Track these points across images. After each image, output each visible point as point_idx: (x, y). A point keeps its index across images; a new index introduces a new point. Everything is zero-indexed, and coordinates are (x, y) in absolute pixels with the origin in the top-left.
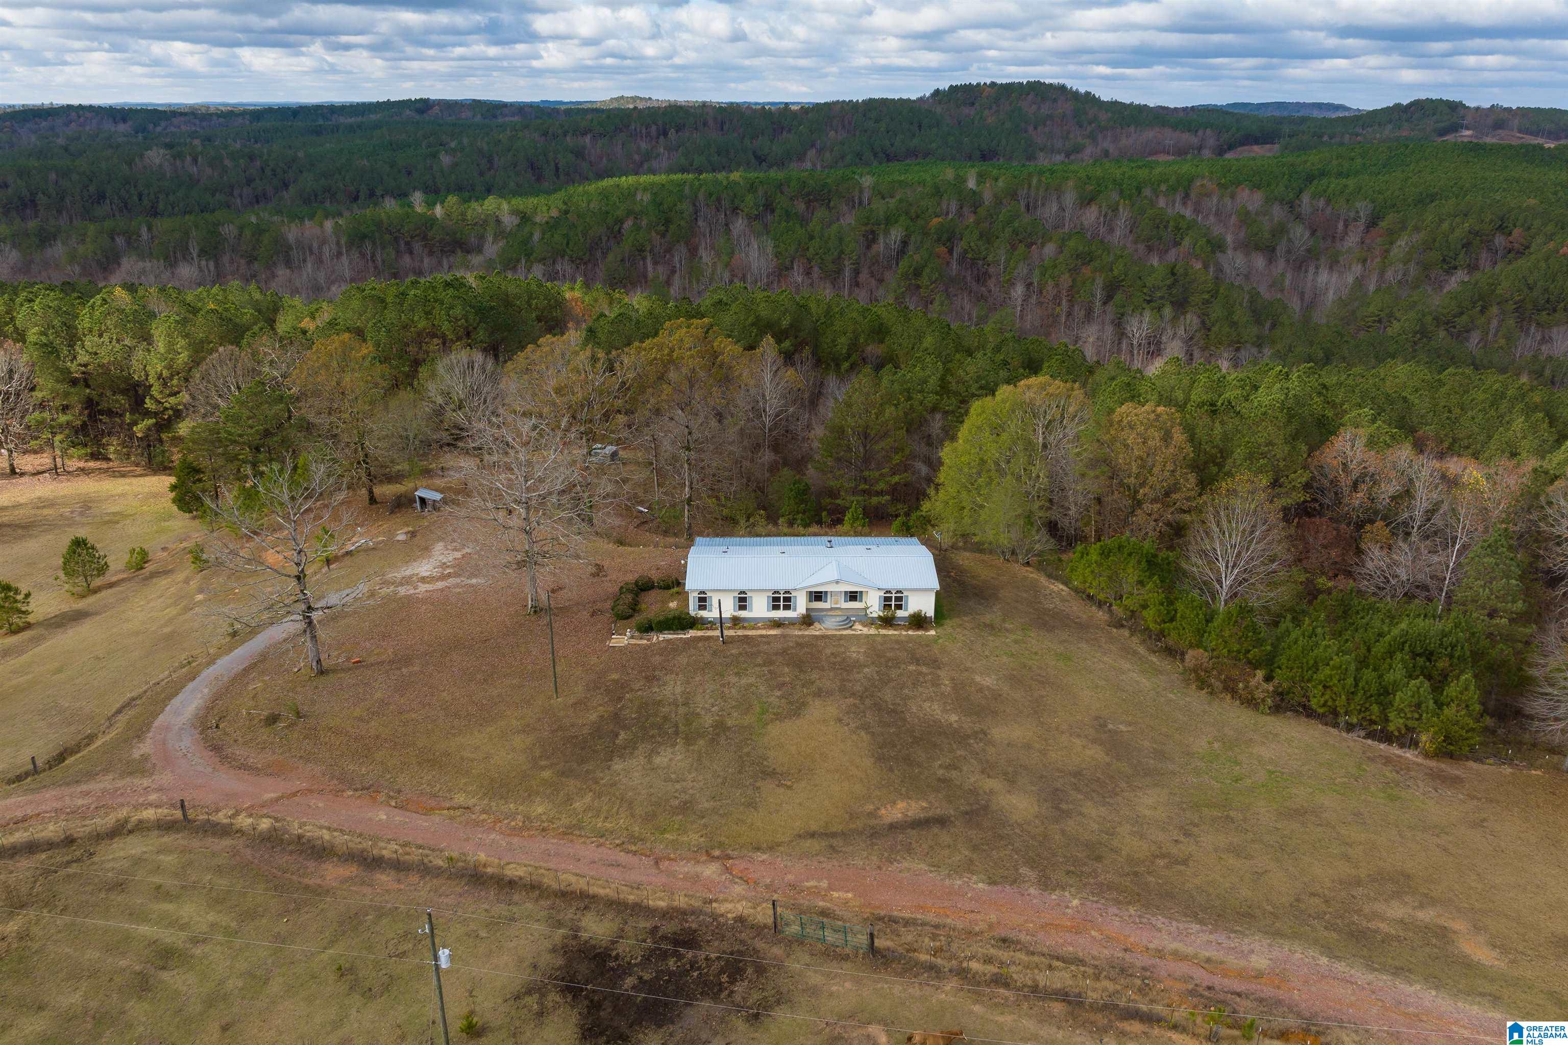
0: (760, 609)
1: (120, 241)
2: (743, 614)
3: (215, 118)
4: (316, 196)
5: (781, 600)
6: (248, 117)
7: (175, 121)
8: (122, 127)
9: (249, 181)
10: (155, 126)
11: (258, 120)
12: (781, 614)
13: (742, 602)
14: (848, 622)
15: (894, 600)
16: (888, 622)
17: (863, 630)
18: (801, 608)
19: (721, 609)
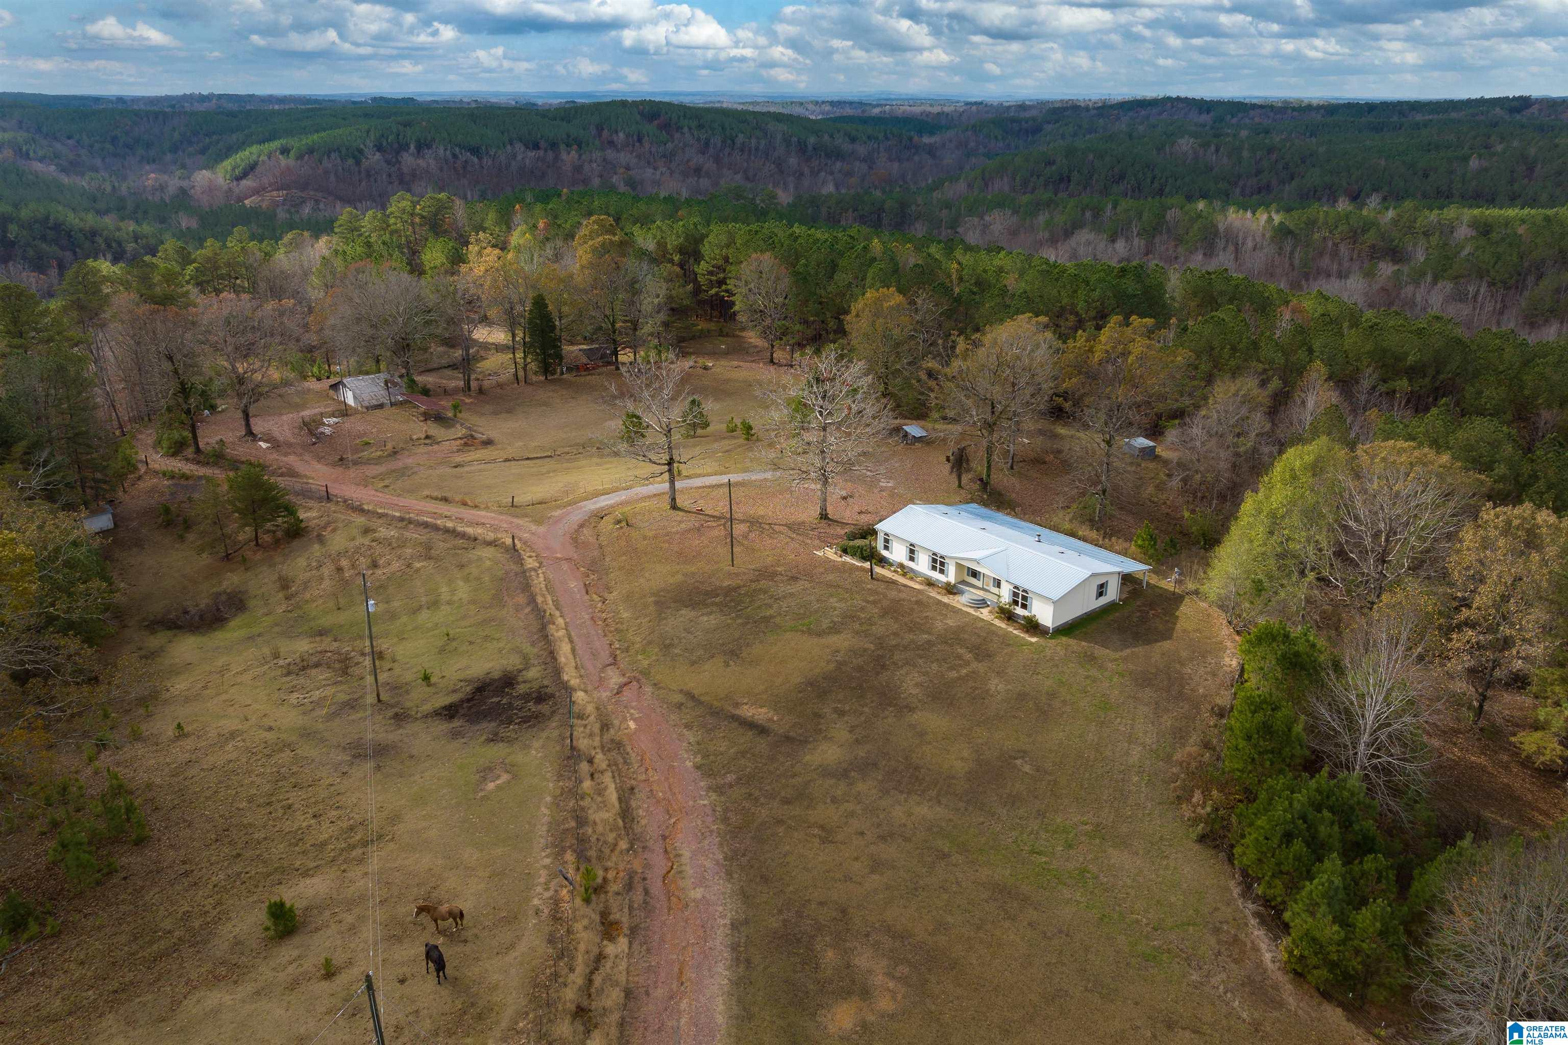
0: (922, 565)
1: (1088, 214)
2: (911, 564)
3: (1290, 111)
4: (1315, 191)
5: (938, 563)
6: (1322, 111)
7: (1252, 113)
8: (1204, 118)
9: (1258, 172)
10: (1233, 117)
11: (1332, 114)
12: (936, 575)
13: (912, 554)
14: (983, 603)
15: (1021, 597)
16: (1008, 615)
17: (985, 614)
18: (951, 576)
19: (897, 554)
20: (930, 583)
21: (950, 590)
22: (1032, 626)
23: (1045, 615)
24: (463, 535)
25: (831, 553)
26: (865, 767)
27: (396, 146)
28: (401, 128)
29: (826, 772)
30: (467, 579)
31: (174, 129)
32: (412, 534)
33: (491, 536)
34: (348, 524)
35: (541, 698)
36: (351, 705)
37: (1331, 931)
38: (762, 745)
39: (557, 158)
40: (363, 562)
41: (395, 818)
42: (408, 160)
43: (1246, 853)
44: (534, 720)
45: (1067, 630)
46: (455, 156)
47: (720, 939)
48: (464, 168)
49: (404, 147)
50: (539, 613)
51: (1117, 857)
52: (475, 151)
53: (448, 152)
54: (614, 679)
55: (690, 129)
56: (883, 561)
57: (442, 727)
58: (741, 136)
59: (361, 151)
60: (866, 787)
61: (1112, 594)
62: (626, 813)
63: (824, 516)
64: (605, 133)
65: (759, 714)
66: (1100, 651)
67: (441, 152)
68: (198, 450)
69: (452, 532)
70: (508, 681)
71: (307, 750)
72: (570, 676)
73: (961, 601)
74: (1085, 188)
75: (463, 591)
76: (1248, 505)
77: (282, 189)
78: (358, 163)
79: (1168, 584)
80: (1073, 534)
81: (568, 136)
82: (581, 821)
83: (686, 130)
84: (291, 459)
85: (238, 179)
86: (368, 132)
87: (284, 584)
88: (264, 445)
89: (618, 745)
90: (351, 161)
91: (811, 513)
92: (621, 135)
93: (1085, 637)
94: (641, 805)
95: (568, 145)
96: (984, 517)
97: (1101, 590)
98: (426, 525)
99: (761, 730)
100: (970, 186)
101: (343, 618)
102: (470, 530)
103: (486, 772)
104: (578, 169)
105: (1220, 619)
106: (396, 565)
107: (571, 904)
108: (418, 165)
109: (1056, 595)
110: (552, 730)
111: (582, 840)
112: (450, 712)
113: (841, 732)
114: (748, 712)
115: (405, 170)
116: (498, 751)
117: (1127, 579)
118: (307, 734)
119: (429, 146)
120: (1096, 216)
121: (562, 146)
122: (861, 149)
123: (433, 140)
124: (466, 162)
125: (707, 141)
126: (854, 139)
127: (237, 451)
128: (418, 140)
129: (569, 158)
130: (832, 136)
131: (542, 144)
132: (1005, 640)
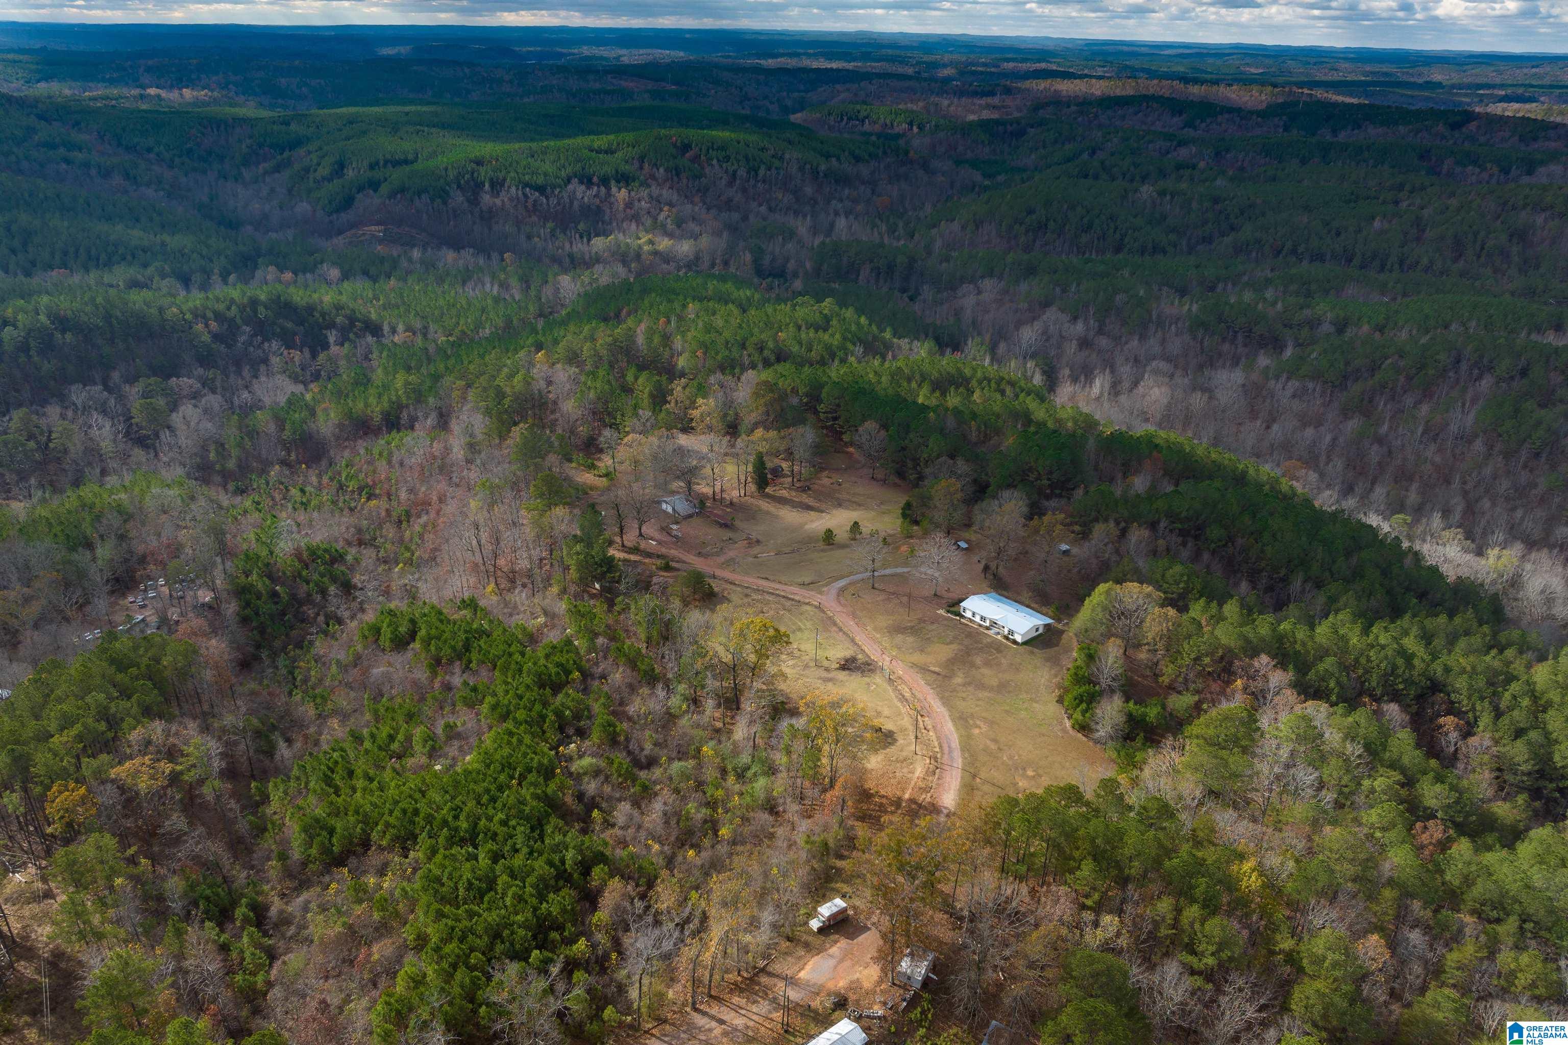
0: (977, 619)
2: (973, 619)
5: (983, 619)
12: (982, 623)
13: (974, 614)
14: (998, 633)
15: (1011, 632)
16: (1007, 638)
17: (999, 637)
18: (987, 624)
19: (968, 614)
20: (980, 626)
21: (988, 628)
22: (1015, 642)
23: (1019, 639)
24: (792, 599)
25: (941, 612)
26: (969, 684)
27: (472, 183)
28: (474, 166)
29: (959, 685)
30: (807, 619)
32: (769, 598)
33: (804, 601)
35: (868, 664)
36: (807, 666)
37: (1081, 718)
38: (940, 678)
39: (609, 194)
42: (486, 200)
43: (1066, 703)
44: (871, 671)
45: (1025, 643)
47: (947, 718)
48: (534, 205)
49: (479, 186)
50: (848, 635)
51: (1035, 705)
52: (541, 189)
53: (520, 193)
54: (887, 657)
55: (718, 161)
56: (963, 616)
57: (844, 673)
58: (763, 167)
59: (445, 191)
60: (971, 689)
61: (1041, 631)
62: (912, 695)
65: (937, 669)
66: (1036, 650)
67: (513, 189)
69: (785, 597)
70: (853, 659)
72: (873, 658)
73: (991, 633)
74: (1059, 235)
75: (808, 624)
76: (1087, 602)
77: (379, 224)
78: (445, 203)
79: (1060, 626)
80: (1028, 606)
81: (617, 171)
82: (901, 695)
83: (715, 162)
84: (675, 552)
85: (338, 211)
87: (724, 617)
88: (652, 542)
89: (900, 678)
90: (438, 201)
92: (661, 170)
93: (1033, 646)
94: (915, 693)
95: (618, 181)
96: (999, 601)
97: (1037, 630)
98: (771, 593)
99: (938, 674)
100: (963, 228)
102: (793, 597)
103: (868, 685)
104: (629, 205)
105: (1075, 640)
107: (912, 712)
108: (494, 203)
109: (1022, 632)
110: (878, 674)
111: (905, 700)
112: (843, 668)
113: (960, 674)
114: (933, 669)
115: (484, 208)
116: (867, 679)
117: (1046, 625)
119: (502, 185)
120: (1064, 291)
121: (613, 183)
122: (865, 170)
123: (504, 180)
124: (535, 201)
125: (735, 172)
126: (858, 159)
127: (643, 545)
128: (491, 180)
129: (621, 195)
130: (838, 159)
131: (595, 179)
132: (1006, 646)
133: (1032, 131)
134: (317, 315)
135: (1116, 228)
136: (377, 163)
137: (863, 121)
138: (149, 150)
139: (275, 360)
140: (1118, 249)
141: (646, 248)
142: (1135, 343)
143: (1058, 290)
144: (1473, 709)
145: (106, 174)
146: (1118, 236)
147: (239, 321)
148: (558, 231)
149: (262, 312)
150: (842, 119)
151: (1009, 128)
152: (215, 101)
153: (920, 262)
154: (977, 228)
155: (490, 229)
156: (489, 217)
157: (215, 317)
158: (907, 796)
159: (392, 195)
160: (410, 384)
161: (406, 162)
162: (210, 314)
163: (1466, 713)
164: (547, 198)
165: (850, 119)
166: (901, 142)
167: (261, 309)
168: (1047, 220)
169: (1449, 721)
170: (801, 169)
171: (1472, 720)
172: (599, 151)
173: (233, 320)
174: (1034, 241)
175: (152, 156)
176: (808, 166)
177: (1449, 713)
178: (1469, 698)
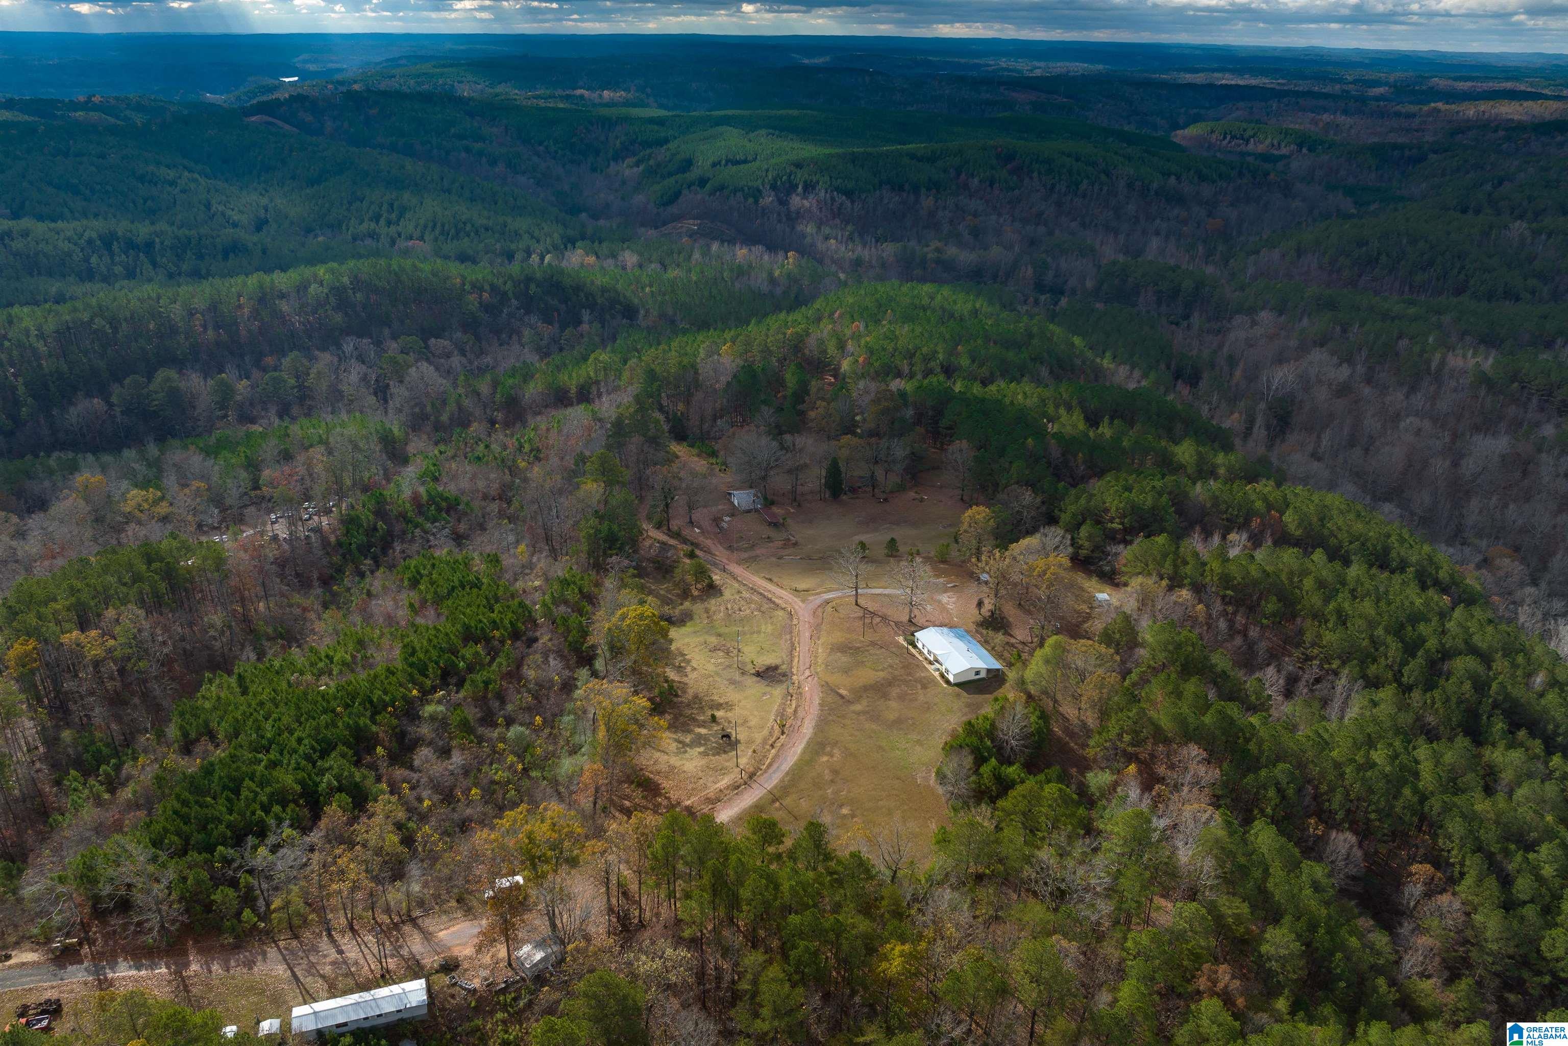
0: (925, 651)
2: (922, 650)
5: (929, 652)
12: (927, 656)
13: (924, 646)
14: (937, 670)
15: (947, 671)
16: (942, 676)
17: (936, 673)
18: (932, 658)
19: (920, 645)
20: (926, 659)
21: (931, 663)
22: (948, 682)
23: (951, 678)
24: (774, 603)
25: (901, 639)
26: (866, 713)
27: (787, 185)
28: (793, 168)
29: (854, 712)
30: (772, 624)
31: (617, 137)
32: (756, 598)
33: (784, 606)
34: (732, 586)
35: (784, 675)
36: (729, 666)
38: (841, 702)
39: (916, 201)
40: (736, 607)
41: (739, 701)
42: (796, 201)
44: (780, 682)
45: (958, 685)
46: (833, 199)
47: (806, 740)
48: (839, 209)
49: (793, 188)
50: (793, 644)
51: (918, 747)
53: (828, 195)
54: (807, 673)
55: (1040, 173)
56: (915, 647)
57: (755, 679)
58: (1085, 182)
59: (759, 191)
60: (862, 718)
61: (983, 675)
62: (795, 711)
63: (910, 621)
64: (963, 176)
65: (843, 692)
66: (967, 694)
67: (822, 194)
68: (669, 529)
69: (770, 600)
70: (776, 668)
71: (717, 679)
72: (794, 670)
73: (931, 668)
74: (1391, 272)
75: (770, 628)
77: (697, 218)
78: (756, 202)
81: (931, 180)
82: (784, 710)
83: (1035, 174)
84: (709, 542)
85: (665, 204)
86: (767, 171)
87: (707, 611)
88: (697, 530)
89: (801, 693)
90: (751, 200)
91: (905, 618)
92: (976, 180)
93: (966, 689)
94: (800, 710)
95: (929, 189)
97: (978, 673)
98: (761, 594)
99: (842, 697)
101: (727, 630)
102: (777, 601)
103: (765, 694)
104: (932, 213)
106: (748, 612)
107: (776, 727)
108: (803, 205)
109: (961, 672)
110: (784, 686)
111: (783, 715)
112: (758, 674)
113: (864, 702)
115: (793, 209)
116: (769, 689)
117: (989, 671)
118: (717, 674)
119: (814, 188)
120: (1344, 331)
121: (923, 190)
122: (1207, 191)
123: (818, 182)
124: (841, 204)
125: (1053, 186)
126: (1202, 178)
127: (686, 532)
128: (805, 182)
129: (927, 202)
130: (1178, 178)
131: (907, 187)
132: (936, 683)
133: (1433, 157)
134: (582, 295)
135: (1463, 267)
136: (719, 163)
137: (1248, 141)
138: (541, 144)
139: (527, 333)
140: (1459, 291)
141: (930, 256)
142: (1400, 396)
143: (1338, 329)
144: (1462, 864)
145: (493, 162)
146: (1462, 276)
147: (510, 294)
148: (856, 235)
149: (533, 288)
150: (1225, 138)
151: (1407, 153)
152: (627, 104)
153: (1207, 289)
154: (1299, 256)
155: (793, 228)
156: (793, 218)
157: (492, 290)
158: (688, 803)
159: (712, 193)
160: (600, 362)
161: (745, 162)
162: (487, 287)
163: (1453, 865)
164: (853, 202)
165: (1233, 137)
166: (1280, 166)
167: (533, 286)
168: (1379, 254)
169: (1421, 870)
170: (1130, 186)
171: (1456, 874)
172: (920, 160)
173: (505, 293)
174: (1360, 276)
175: (541, 148)
176: (1138, 183)
177: (1425, 860)
178: (1460, 849)
